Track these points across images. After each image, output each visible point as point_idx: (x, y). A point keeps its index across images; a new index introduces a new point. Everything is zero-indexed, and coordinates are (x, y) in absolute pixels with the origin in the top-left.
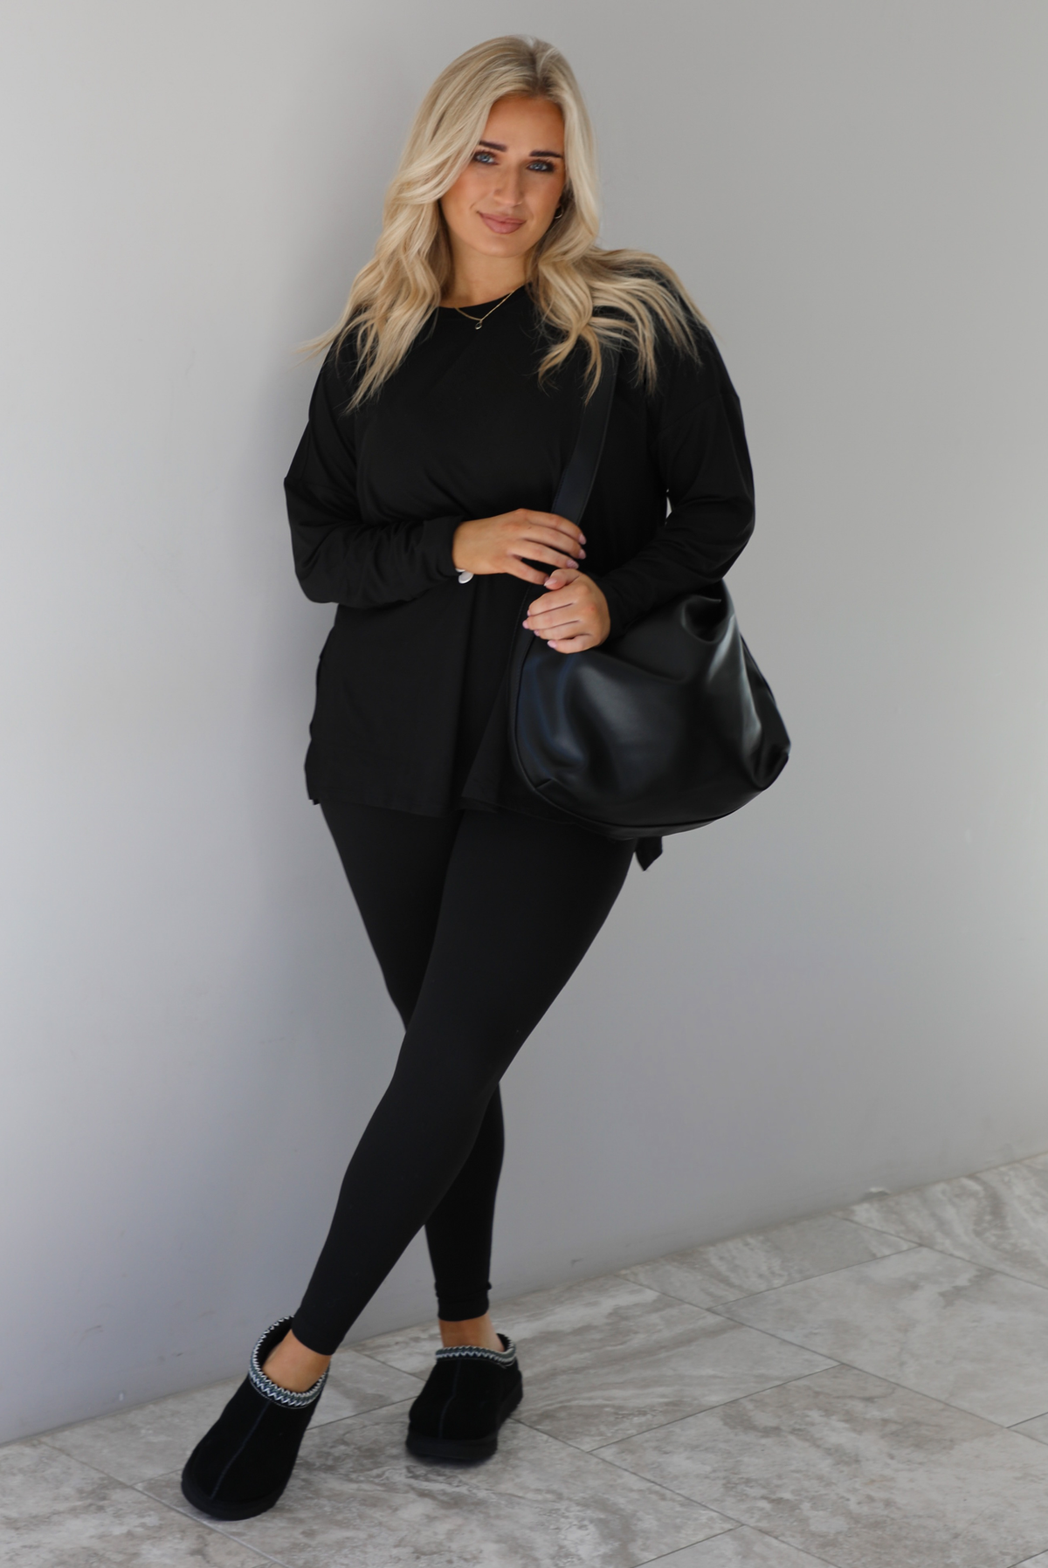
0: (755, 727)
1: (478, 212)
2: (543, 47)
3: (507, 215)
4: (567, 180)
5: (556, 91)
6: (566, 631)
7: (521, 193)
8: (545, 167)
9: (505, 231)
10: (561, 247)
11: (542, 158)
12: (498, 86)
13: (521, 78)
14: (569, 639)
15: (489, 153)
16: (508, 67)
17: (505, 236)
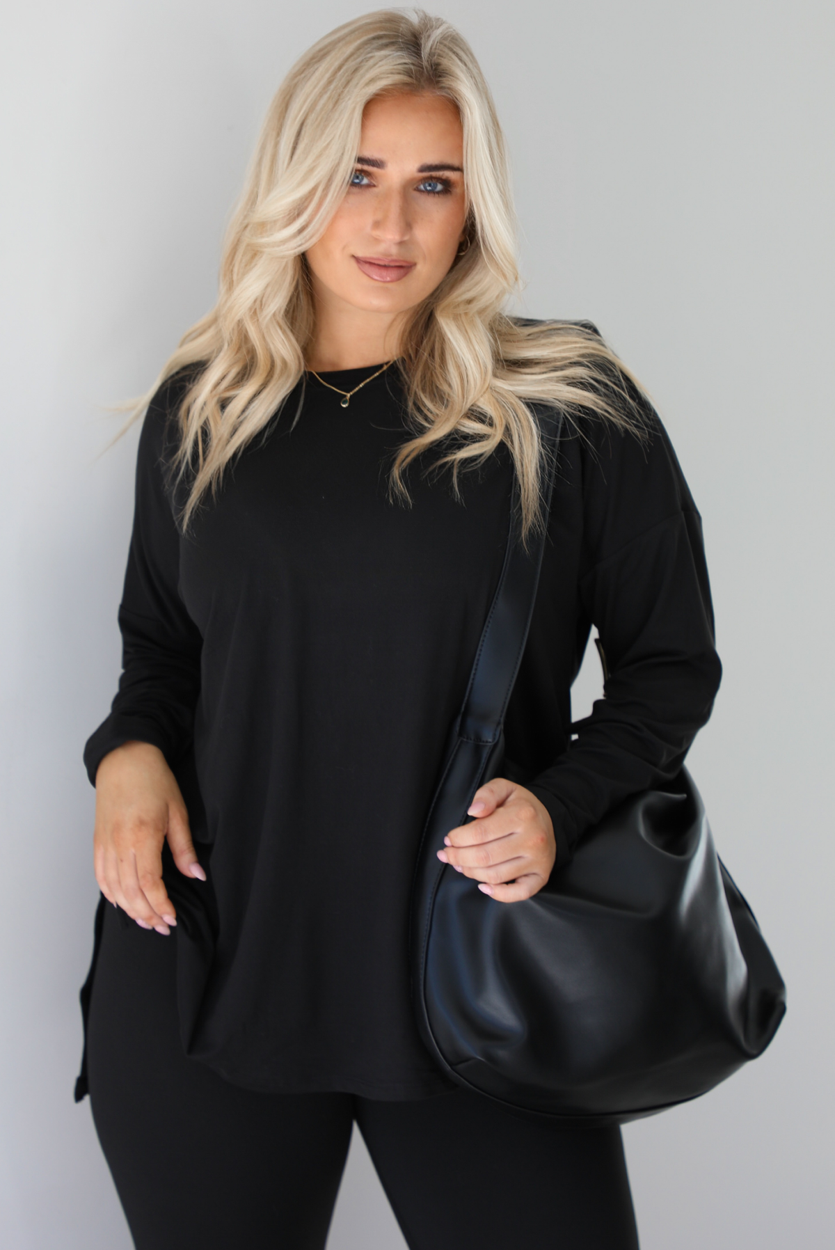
0: (738, 971)
1: (353, 256)
2: (428, 24)
3: (391, 255)
4: (467, 204)
5: (446, 82)
6: (506, 872)
7: (408, 224)
8: (439, 187)
9: (388, 279)
10: (464, 293)
11: (434, 174)
12: (372, 81)
13: (400, 67)
14: (513, 881)
15: (362, 171)
16: (383, 53)
17: (390, 286)
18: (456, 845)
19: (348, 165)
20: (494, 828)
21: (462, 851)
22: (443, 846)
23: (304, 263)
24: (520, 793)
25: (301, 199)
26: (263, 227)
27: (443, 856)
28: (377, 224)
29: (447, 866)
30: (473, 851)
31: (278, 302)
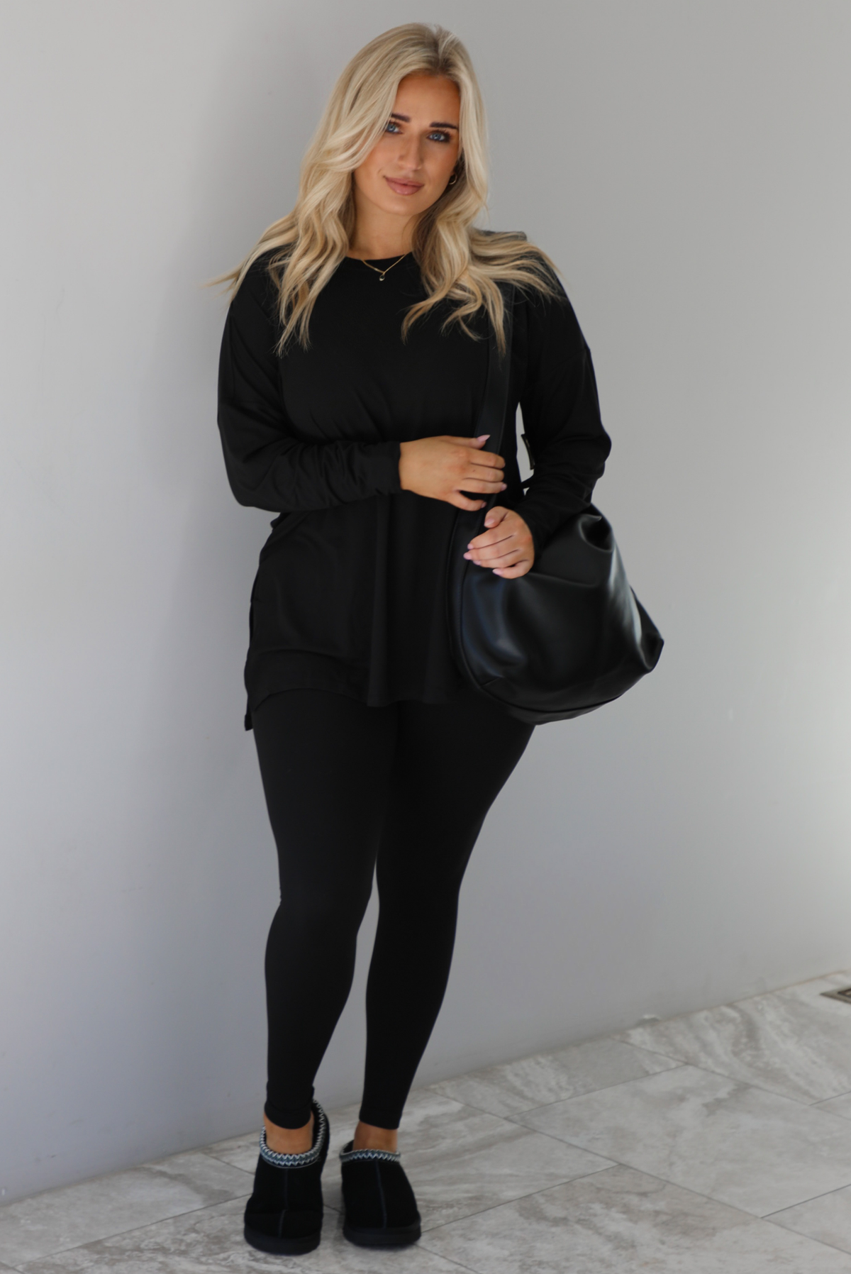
1: (384, 177)
3: (408, 178)
4: (460, 150)
8: (442, 138)
9: (406, 193)
10: (455, 208)
11: (440, 129)
12: (406, 66)
13: (425, 58)
14: (513, 566)
15: (395, 123)
16: (414, 49)
17: (406, 197)
18: (477, 547)
19: (385, 118)
20: (501, 533)
21: (481, 550)
22: (467, 550)
23: (353, 177)
24: (511, 514)
25: (353, 137)
26: (330, 152)
27: (467, 556)
28: (402, 158)
29: (470, 562)
30: (489, 548)
31: (336, 204)
